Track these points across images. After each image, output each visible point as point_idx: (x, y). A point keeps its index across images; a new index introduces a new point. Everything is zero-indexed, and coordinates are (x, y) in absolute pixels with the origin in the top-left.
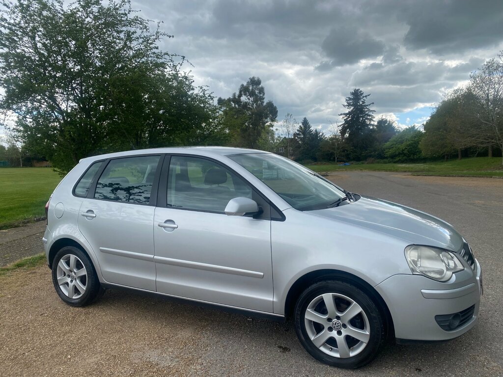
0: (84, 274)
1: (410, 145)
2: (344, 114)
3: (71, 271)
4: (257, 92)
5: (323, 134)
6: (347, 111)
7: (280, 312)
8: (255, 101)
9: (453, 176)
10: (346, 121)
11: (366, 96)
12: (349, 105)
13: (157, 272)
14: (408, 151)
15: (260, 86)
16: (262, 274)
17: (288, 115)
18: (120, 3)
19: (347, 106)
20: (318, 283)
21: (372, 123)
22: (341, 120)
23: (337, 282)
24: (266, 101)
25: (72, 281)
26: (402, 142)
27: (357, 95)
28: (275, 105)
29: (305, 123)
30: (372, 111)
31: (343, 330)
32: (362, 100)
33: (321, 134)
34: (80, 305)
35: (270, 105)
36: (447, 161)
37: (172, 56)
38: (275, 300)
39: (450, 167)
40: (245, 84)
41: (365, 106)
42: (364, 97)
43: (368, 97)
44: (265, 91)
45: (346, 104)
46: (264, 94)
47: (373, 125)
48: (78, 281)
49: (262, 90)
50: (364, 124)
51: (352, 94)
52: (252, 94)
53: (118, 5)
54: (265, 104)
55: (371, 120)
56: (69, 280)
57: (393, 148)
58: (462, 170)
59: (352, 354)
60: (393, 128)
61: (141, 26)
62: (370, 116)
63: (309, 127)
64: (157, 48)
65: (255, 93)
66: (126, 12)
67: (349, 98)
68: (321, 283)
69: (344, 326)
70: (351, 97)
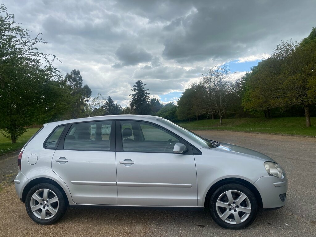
0: (56, 201)
1: (170, 113)
2: (132, 95)
3: (43, 200)
4: (77, 79)
5: (121, 106)
6: (134, 93)
7: (201, 205)
8: (76, 85)
9: (199, 130)
10: (133, 99)
11: (144, 85)
12: (135, 90)
13: (117, 192)
14: (169, 117)
15: (79, 75)
16: (191, 185)
17: (99, 94)
18: (6, 16)
19: (134, 90)
20: (223, 186)
21: (148, 100)
22: (130, 98)
23: (233, 184)
24: (83, 85)
25: (44, 207)
26: (166, 112)
27: (139, 84)
28: (89, 88)
29: (110, 99)
30: (148, 93)
31: (237, 209)
32: (142, 87)
33: (120, 106)
34: (52, 223)
35: (86, 87)
36: (190, 122)
37: (45, 55)
38: (199, 198)
39: (194, 125)
40: (69, 73)
41: (144, 90)
42: (143, 85)
43: (145, 85)
44: (83, 79)
45: (133, 89)
46: (82, 81)
47: (149, 102)
48: (50, 206)
49: (80, 78)
50: (145, 101)
51: (137, 83)
52: (74, 80)
53: (4, 18)
54: (83, 87)
55: (148, 99)
56: (41, 207)
57: (161, 115)
58: (201, 127)
59: (242, 221)
60: (160, 104)
61: (21, 33)
62: (147, 96)
63: (112, 102)
64: (37, 49)
65: (76, 79)
66: (10, 22)
67: (135, 85)
68: (224, 185)
69: (238, 207)
70: (136, 85)
